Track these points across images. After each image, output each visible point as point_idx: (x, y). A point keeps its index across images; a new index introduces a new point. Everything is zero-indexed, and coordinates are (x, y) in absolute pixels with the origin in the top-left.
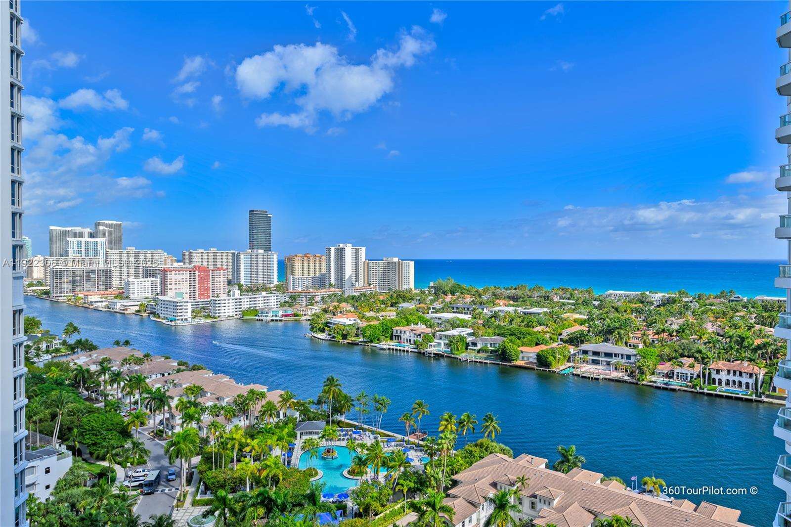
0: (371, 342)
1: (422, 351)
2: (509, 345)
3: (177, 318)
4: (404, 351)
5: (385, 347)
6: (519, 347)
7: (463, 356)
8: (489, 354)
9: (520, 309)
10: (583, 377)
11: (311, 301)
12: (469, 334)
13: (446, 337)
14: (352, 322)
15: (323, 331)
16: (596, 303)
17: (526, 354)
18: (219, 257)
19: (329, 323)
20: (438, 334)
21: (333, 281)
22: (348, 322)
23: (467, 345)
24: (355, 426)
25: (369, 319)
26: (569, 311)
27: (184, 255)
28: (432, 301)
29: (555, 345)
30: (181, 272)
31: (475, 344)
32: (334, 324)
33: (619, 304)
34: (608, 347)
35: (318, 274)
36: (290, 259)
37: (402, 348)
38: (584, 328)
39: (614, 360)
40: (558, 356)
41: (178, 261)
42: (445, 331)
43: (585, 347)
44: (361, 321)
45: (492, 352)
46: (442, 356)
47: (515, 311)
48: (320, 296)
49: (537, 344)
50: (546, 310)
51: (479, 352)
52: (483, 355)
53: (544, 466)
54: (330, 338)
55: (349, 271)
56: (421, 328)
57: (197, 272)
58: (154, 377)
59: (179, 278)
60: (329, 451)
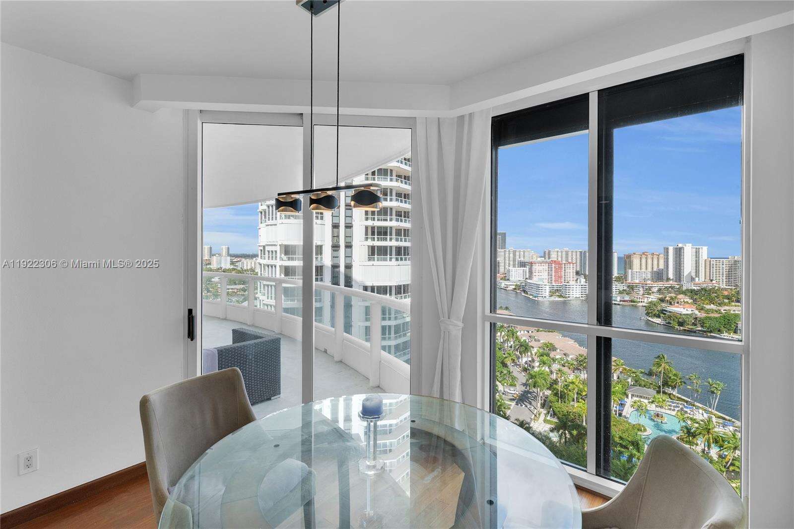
0: (710, 332)
3: (539, 295)
11: (648, 291)
14: (690, 312)
15: (659, 316)
18: (570, 254)
19: (665, 310)
21: (671, 276)
22: (684, 312)
24: (687, 402)
25: (708, 311)
27: (545, 253)
30: (542, 265)
32: (670, 312)
35: (655, 269)
36: (629, 257)
41: (541, 257)
44: (700, 312)
48: (656, 288)
54: (665, 324)
55: (688, 267)
57: (553, 265)
58: (522, 332)
59: (541, 268)
60: (658, 415)
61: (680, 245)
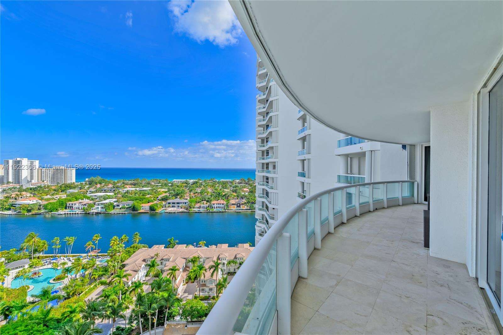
0: (51, 211)
1: (88, 212)
2: (136, 204)
4: (75, 214)
5: (62, 213)
6: (141, 204)
7: (112, 211)
8: (126, 209)
9: (137, 189)
10: (169, 213)
12: (115, 202)
13: (102, 204)
14: (35, 202)
15: (9, 209)
16: (170, 185)
17: (144, 207)
19: (14, 204)
20: (97, 203)
21: (10, 180)
22: (31, 202)
23: (114, 207)
25: (47, 200)
26: (160, 188)
28: (89, 188)
29: (156, 202)
31: (118, 206)
32: (19, 204)
33: (179, 184)
34: (178, 200)
37: (74, 212)
38: (167, 194)
39: (180, 205)
40: (159, 206)
42: (101, 201)
43: (169, 201)
44: (41, 201)
46: (100, 213)
47: (136, 190)
49: (148, 202)
50: (150, 188)
51: (120, 209)
52: (123, 210)
53: (163, 248)
54: (16, 213)
55: (25, 174)
56: (86, 201)
60: (35, 274)
61: (18, 159)
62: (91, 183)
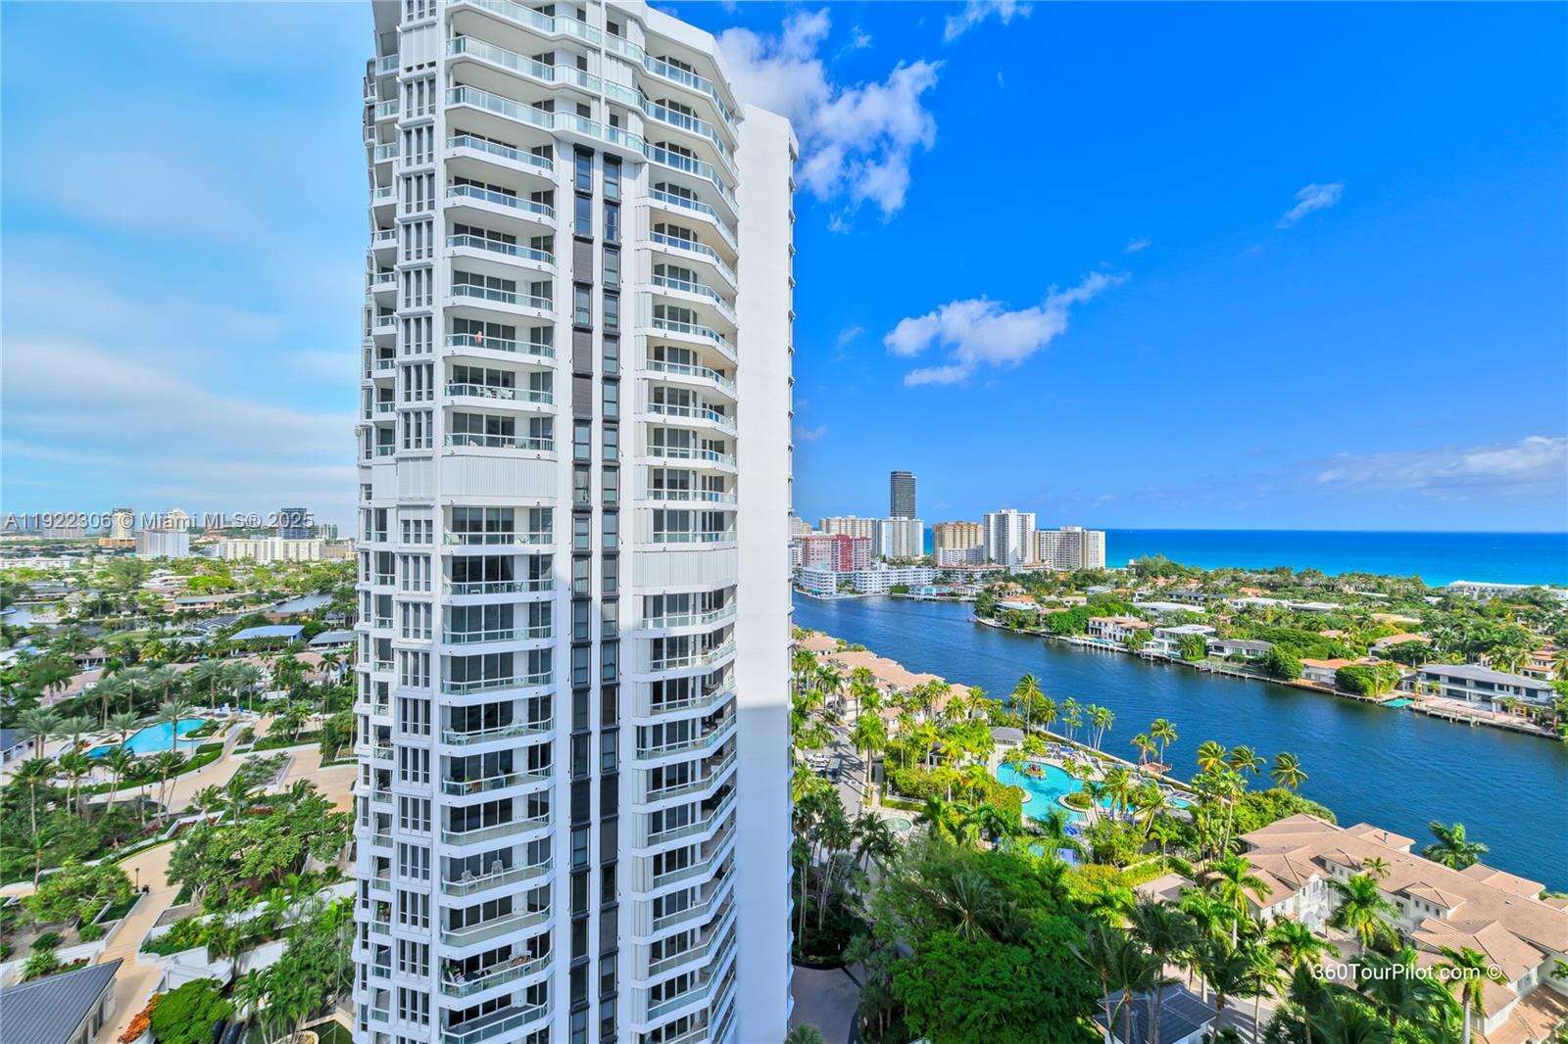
0: (1059, 634)
1: (1136, 652)
2: (1282, 654)
3: (822, 591)
4: (1107, 649)
5: (1078, 642)
6: (1299, 658)
7: (1201, 663)
8: (1246, 664)
9: (1286, 603)
10: (1434, 716)
11: (970, 578)
12: (1209, 634)
13: (1172, 635)
14: (1030, 607)
15: (991, 616)
16: (1434, 600)
17: (1316, 671)
18: (858, 525)
19: (998, 606)
20: (1158, 630)
21: (993, 555)
22: (1024, 607)
23: (1207, 650)
24: (1062, 742)
25: (1052, 605)
26: (1379, 609)
27: (820, 523)
28: (1136, 585)
29: (1363, 660)
30: (821, 541)
31: (1220, 649)
32: (1005, 608)
33: (1483, 603)
34: (1481, 670)
35: (972, 547)
36: (940, 528)
37: (1104, 646)
38: (1423, 638)
39: (1497, 695)
40: (1378, 678)
41: (814, 529)
42: (1168, 626)
43: (1429, 668)
44: (1040, 606)
45: (1249, 662)
46: (1168, 661)
47: (1280, 605)
48: (979, 573)
49: (1331, 657)
50: (1335, 606)
51: (1228, 660)
52: (1235, 665)
53: (1407, 849)
54: (1002, 626)
55: (1013, 542)
56: (1131, 620)
57: (837, 541)
59: (821, 547)
60: (1034, 769)
61: (1004, 512)
62: (1142, 573)
